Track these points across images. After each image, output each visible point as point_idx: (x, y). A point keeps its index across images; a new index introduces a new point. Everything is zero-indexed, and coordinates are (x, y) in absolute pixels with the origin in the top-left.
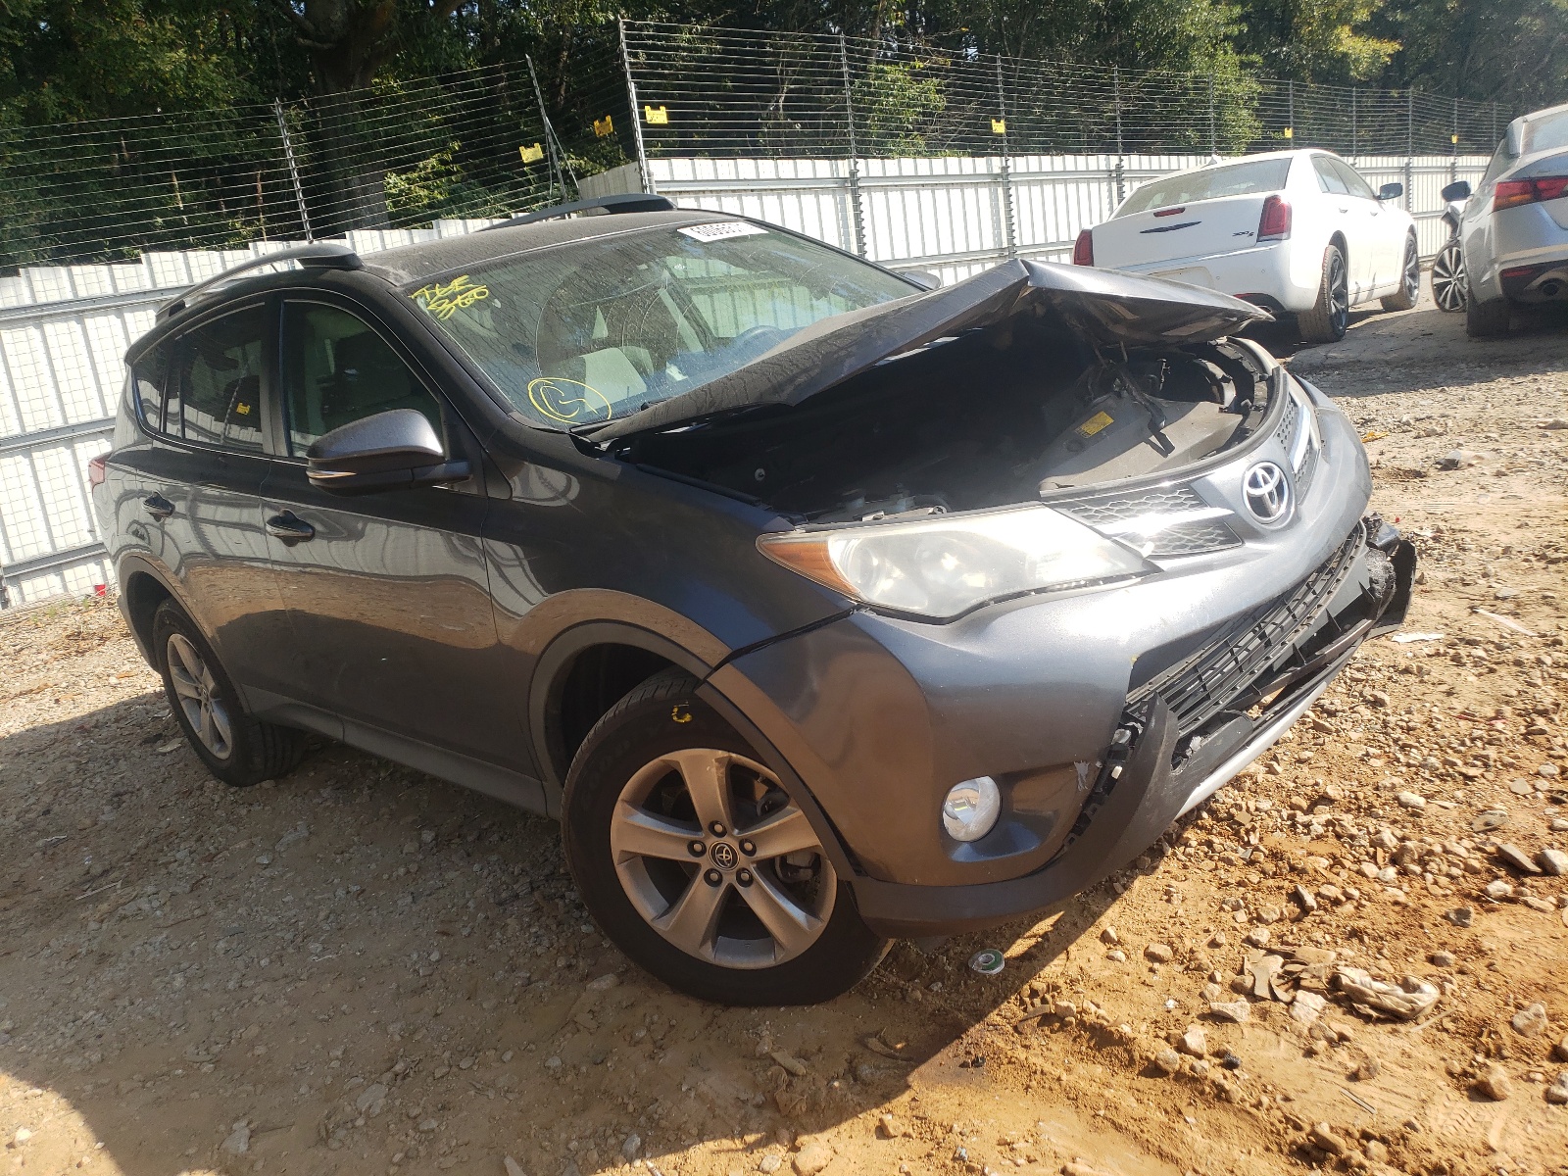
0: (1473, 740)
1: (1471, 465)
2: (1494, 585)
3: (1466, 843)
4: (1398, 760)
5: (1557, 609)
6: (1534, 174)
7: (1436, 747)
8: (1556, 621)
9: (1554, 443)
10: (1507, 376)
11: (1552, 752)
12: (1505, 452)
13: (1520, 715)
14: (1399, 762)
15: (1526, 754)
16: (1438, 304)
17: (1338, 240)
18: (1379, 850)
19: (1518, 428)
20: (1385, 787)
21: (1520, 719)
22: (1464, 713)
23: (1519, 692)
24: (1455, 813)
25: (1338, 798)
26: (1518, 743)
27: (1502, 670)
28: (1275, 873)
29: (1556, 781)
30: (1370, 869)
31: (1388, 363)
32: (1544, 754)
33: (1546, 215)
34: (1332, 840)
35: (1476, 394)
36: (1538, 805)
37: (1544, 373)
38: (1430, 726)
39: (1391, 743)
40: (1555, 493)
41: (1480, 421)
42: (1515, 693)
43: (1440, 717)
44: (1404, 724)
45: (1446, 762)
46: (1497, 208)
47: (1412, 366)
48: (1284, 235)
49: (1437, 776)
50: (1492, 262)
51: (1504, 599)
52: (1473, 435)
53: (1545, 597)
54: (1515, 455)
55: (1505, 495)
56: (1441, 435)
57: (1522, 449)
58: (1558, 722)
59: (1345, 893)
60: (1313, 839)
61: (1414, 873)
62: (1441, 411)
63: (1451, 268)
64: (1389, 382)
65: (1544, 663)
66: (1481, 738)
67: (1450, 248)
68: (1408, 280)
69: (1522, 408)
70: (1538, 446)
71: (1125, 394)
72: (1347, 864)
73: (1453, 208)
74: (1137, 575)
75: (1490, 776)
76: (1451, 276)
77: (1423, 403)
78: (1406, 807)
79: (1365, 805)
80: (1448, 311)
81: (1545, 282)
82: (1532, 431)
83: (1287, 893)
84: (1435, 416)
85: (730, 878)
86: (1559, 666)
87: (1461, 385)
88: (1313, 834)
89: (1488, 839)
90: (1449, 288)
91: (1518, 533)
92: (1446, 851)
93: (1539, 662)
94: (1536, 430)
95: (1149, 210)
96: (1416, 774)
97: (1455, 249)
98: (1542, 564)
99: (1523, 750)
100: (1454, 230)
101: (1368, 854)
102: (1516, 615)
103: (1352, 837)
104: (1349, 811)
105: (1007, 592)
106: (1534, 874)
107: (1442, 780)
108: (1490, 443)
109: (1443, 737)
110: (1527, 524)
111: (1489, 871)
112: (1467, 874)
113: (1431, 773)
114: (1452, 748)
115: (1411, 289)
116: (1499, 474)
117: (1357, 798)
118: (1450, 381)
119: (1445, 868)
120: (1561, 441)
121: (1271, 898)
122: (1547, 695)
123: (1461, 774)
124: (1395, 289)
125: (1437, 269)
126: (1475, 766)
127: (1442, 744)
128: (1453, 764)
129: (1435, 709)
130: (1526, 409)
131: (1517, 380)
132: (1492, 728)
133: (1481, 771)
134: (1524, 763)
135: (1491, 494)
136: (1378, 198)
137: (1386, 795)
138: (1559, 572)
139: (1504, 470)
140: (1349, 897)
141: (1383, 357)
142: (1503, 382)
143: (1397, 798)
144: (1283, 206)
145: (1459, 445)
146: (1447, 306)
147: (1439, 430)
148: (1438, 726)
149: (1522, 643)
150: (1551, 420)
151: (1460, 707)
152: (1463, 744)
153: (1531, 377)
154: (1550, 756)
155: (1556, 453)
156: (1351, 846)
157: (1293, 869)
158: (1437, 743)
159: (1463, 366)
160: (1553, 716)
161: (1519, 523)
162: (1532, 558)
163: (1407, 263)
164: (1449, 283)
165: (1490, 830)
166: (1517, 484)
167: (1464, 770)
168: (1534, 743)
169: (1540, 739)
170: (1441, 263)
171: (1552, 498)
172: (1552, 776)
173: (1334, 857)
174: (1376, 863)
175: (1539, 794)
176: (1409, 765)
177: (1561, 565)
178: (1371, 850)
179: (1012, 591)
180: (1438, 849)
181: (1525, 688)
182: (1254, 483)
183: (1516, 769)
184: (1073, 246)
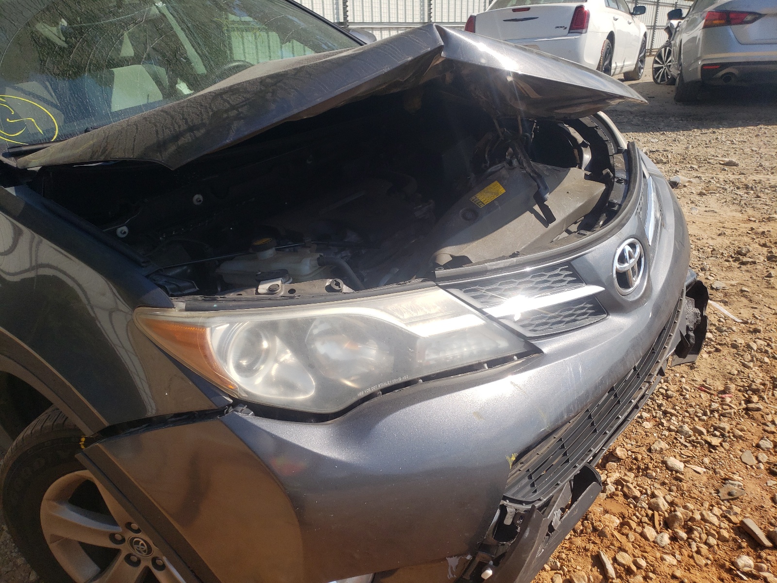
0: (712, 411)
1: (685, 186)
2: (710, 278)
3: (716, 510)
4: (662, 424)
5: (751, 301)
6: (728, 8)
7: (687, 414)
8: (752, 311)
9: (730, 175)
10: (698, 128)
11: (767, 428)
12: (703, 179)
13: (739, 391)
14: (663, 426)
15: (749, 427)
16: (654, 78)
17: (611, 37)
18: (656, 513)
19: (709, 163)
20: (656, 450)
21: (740, 394)
22: (703, 386)
23: (738, 371)
24: (705, 478)
25: (624, 457)
26: (743, 417)
27: (725, 351)
28: (582, 531)
29: (771, 454)
30: (650, 532)
31: (631, 113)
32: (761, 428)
33: (732, 34)
34: (621, 499)
35: (682, 138)
36: (762, 476)
37: (718, 128)
38: (681, 395)
39: (656, 408)
40: (736, 211)
41: (686, 156)
42: (736, 372)
43: (687, 387)
44: (664, 392)
45: (695, 430)
46: (705, 27)
47: (644, 116)
48: (584, 31)
49: (690, 442)
50: (698, 59)
51: (717, 289)
52: (683, 165)
53: (742, 291)
54: (710, 182)
55: (707, 209)
56: (665, 163)
57: (713, 178)
58: (767, 400)
59: (635, 563)
60: (608, 497)
61: (682, 539)
62: (664, 147)
63: (664, 59)
64: (633, 125)
65: (752, 348)
66: (717, 411)
67: (665, 47)
68: (640, 64)
69: (709, 150)
70: (722, 176)
71: (515, 162)
72: (634, 525)
73: (671, 24)
74: (520, 356)
75: (726, 445)
76: (663, 63)
77: (652, 140)
78: (672, 471)
79: (642, 466)
80: (659, 84)
81: (725, 74)
82: (716, 166)
83: (592, 555)
84: (661, 150)
85: (146, 563)
86: (761, 352)
87: (673, 131)
88: (608, 492)
89: (731, 508)
90: (662, 70)
91: (720, 240)
92: (703, 519)
93: (749, 347)
94: (718, 165)
95: (510, 7)
96: (675, 438)
97: (668, 48)
98: (736, 264)
99: (746, 423)
100: (670, 38)
101: (647, 515)
102: (725, 303)
103: (635, 498)
104: (631, 470)
105: (395, 382)
106: (768, 548)
107: (693, 446)
108: (693, 171)
109: (691, 406)
110: (725, 234)
111: (735, 540)
112: (720, 543)
113: (686, 438)
114: (697, 416)
115: (640, 68)
116: (701, 194)
117: (636, 459)
118: (666, 128)
119: (704, 536)
120: (733, 174)
121: (580, 559)
122: (758, 376)
123: (706, 442)
124: (632, 68)
125: (657, 59)
126: (715, 436)
127: (691, 413)
128: (701, 433)
129: (684, 380)
130: (711, 151)
131: (704, 131)
132: (723, 402)
133: (720, 440)
134: (748, 436)
135: (698, 208)
136: (632, 14)
137: (657, 457)
138: (747, 271)
139: (704, 191)
140: (639, 567)
141: (628, 109)
142: (697, 132)
143: (664, 462)
144: (585, 12)
145: (677, 171)
146: (659, 81)
147: (665, 160)
148: (687, 396)
149: (734, 328)
150: (727, 160)
151: (699, 380)
152: (705, 414)
153: (711, 130)
154: (765, 430)
155: (733, 183)
156: (635, 506)
157: (595, 529)
158: (687, 412)
159: (673, 119)
160: (762, 394)
161: (719, 232)
162: (731, 259)
163: (640, 53)
164: (662, 67)
165: (732, 499)
166: (712, 201)
167: (709, 439)
168: (753, 418)
169: (757, 415)
170: (659, 56)
171: (734, 214)
172: (768, 449)
173: (623, 516)
174: (654, 527)
175: (762, 466)
176: (669, 430)
177: (749, 266)
178: (650, 512)
179: (400, 380)
180: (698, 517)
181: (741, 368)
182: (622, 259)
183: (743, 440)
184: (464, 26)
